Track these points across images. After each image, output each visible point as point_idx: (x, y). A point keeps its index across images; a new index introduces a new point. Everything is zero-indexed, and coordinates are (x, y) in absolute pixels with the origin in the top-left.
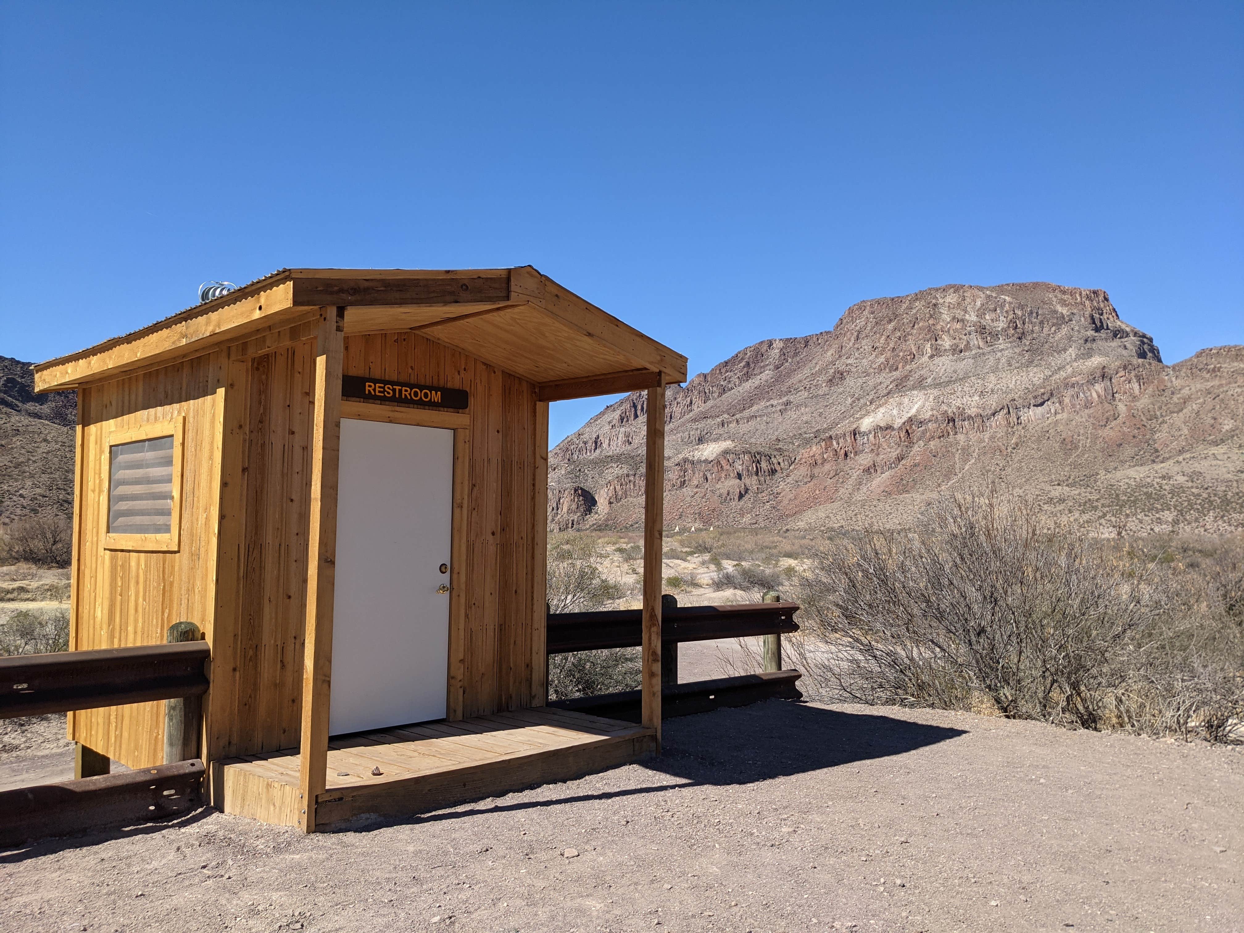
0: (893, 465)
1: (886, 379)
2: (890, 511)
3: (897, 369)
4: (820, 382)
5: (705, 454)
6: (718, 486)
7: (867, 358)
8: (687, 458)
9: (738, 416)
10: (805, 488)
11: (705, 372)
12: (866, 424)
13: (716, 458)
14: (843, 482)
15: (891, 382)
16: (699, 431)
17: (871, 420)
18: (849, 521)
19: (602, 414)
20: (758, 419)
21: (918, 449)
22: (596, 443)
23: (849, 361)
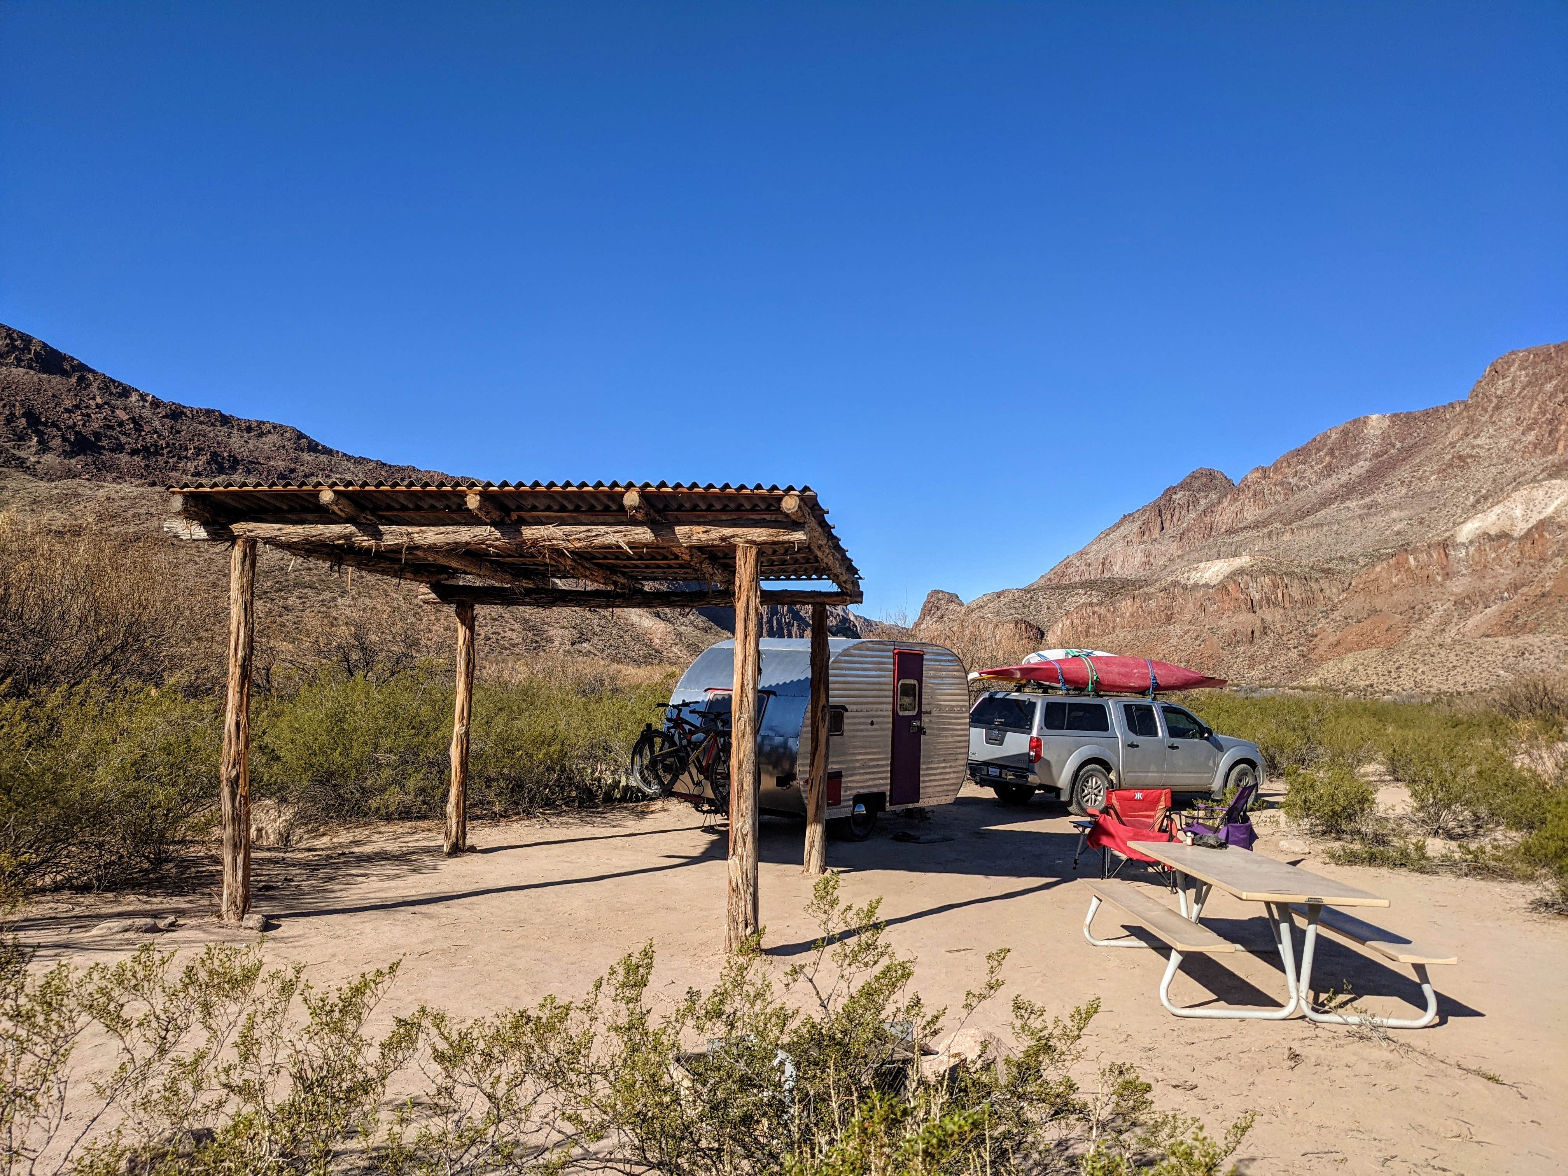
0: (1506, 595)
1: (1536, 463)
2: (1455, 663)
3: (1555, 449)
4: (1427, 474)
5: (1207, 575)
6: (1221, 623)
7: (1507, 437)
8: (1177, 582)
9: (1294, 525)
10: (1356, 629)
11: (1266, 465)
12: (1468, 530)
13: (1221, 581)
14: (1418, 620)
15: (1543, 471)
16: (1233, 547)
17: (1477, 525)
18: (1386, 677)
19: (1118, 526)
20: (1325, 528)
21: (1553, 570)
22: (1103, 564)
23: (1478, 441)
